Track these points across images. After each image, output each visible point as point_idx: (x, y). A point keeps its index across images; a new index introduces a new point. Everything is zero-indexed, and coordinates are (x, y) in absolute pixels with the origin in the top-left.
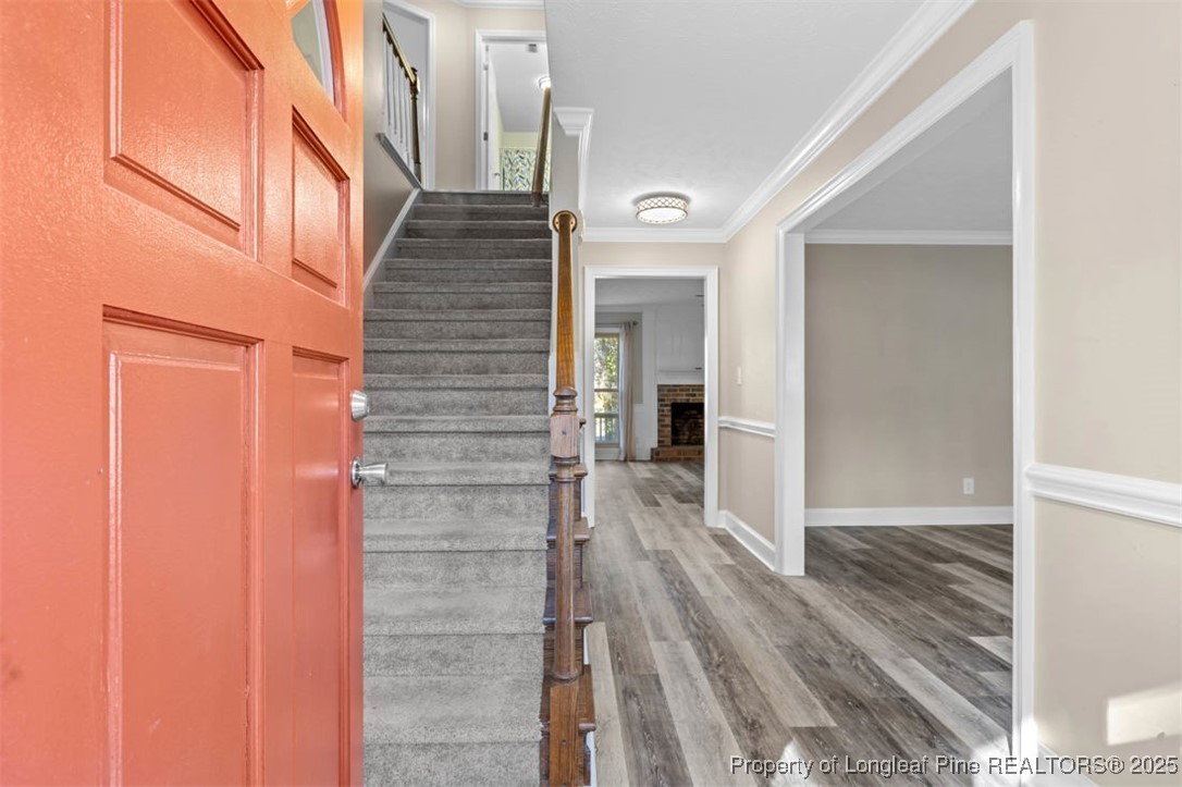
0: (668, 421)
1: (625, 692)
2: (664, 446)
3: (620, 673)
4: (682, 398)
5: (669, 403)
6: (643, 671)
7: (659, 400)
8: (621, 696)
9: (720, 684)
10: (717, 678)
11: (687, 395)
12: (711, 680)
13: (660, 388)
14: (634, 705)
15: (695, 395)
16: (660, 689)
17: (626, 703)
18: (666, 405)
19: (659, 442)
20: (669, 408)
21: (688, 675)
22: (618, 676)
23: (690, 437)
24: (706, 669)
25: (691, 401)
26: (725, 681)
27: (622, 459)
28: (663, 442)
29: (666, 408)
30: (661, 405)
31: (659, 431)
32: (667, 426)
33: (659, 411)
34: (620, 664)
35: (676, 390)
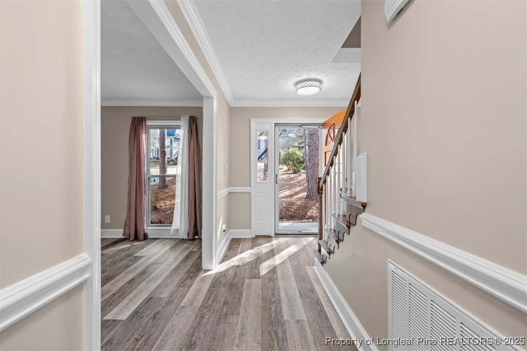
1: (313, 291)
3: (317, 300)
6: (308, 300)
8: (314, 290)
9: (276, 293)
10: (277, 296)
12: (279, 295)
14: (308, 286)
16: (299, 292)
17: (312, 287)
21: (288, 298)
22: (317, 298)
24: (280, 301)
26: (273, 295)
34: (319, 305)
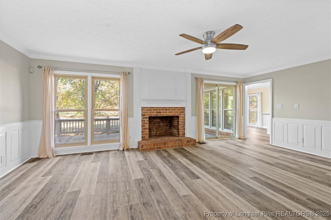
0: (147, 126)
2: (145, 140)
4: (154, 114)
5: (148, 117)
7: (142, 115)
11: (157, 112)
13: (143, 109)
15: (160, 112)
18: (146, 118)
19: (142, 137)
20: (148, 119)
23: (156, 132)
25: (159, 116)
27: (121, 149)
28: (144, 137)
29: (146, 120)
30: (143, 118)
31: (142, 132)
32: (146, 129)
33: (142, 121)
35: (151, 110)
